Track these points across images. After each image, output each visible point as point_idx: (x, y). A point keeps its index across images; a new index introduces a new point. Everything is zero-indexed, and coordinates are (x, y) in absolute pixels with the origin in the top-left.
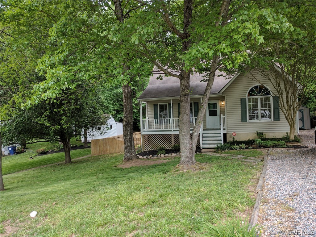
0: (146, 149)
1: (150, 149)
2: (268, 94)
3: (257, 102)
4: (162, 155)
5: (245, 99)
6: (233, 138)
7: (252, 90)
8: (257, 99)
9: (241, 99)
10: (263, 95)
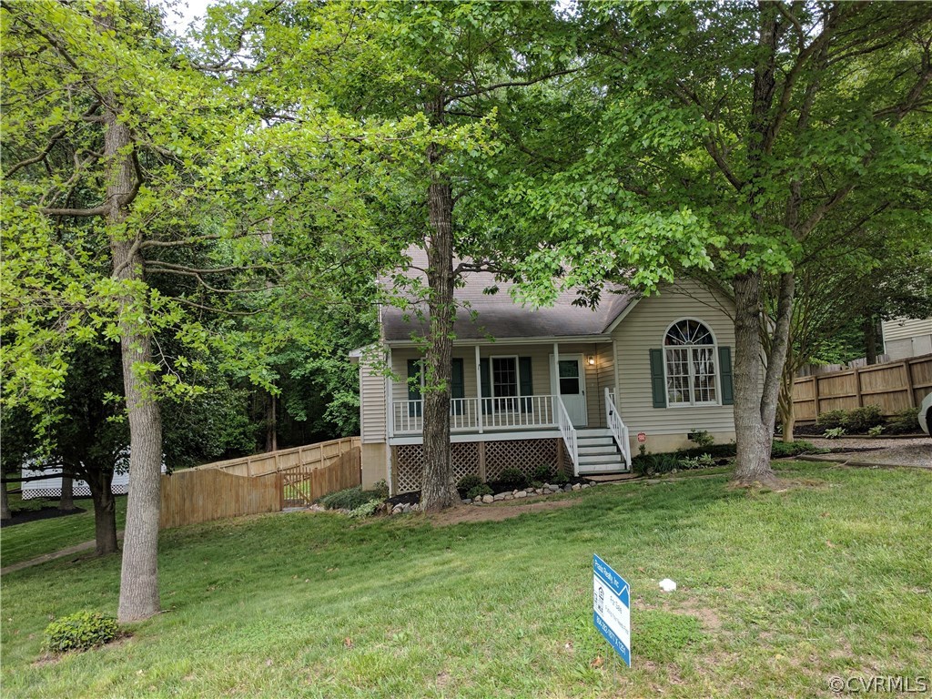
0: (402, 487)
1: (414, 486)
2: (709, 340)
3: (685, 358)
4: (488, 498)
5: (660, 351)
6: (642, 448)
7: (674, 330)
8: (685, 352)
9: (652, 351)
10: (698, 343)
